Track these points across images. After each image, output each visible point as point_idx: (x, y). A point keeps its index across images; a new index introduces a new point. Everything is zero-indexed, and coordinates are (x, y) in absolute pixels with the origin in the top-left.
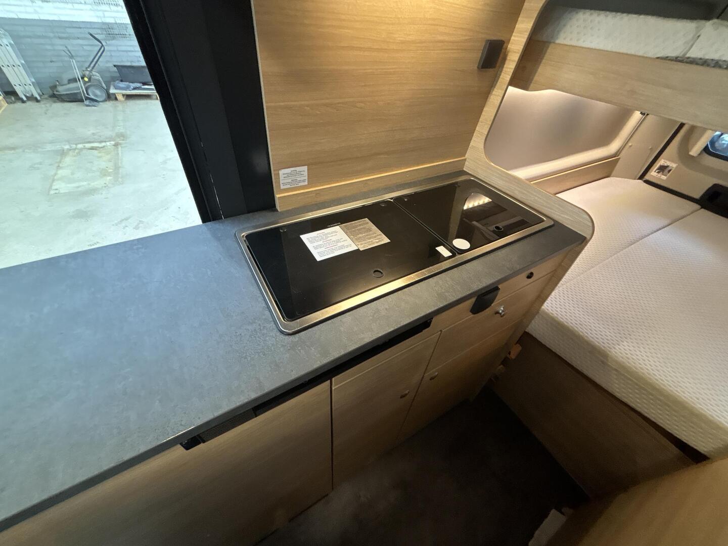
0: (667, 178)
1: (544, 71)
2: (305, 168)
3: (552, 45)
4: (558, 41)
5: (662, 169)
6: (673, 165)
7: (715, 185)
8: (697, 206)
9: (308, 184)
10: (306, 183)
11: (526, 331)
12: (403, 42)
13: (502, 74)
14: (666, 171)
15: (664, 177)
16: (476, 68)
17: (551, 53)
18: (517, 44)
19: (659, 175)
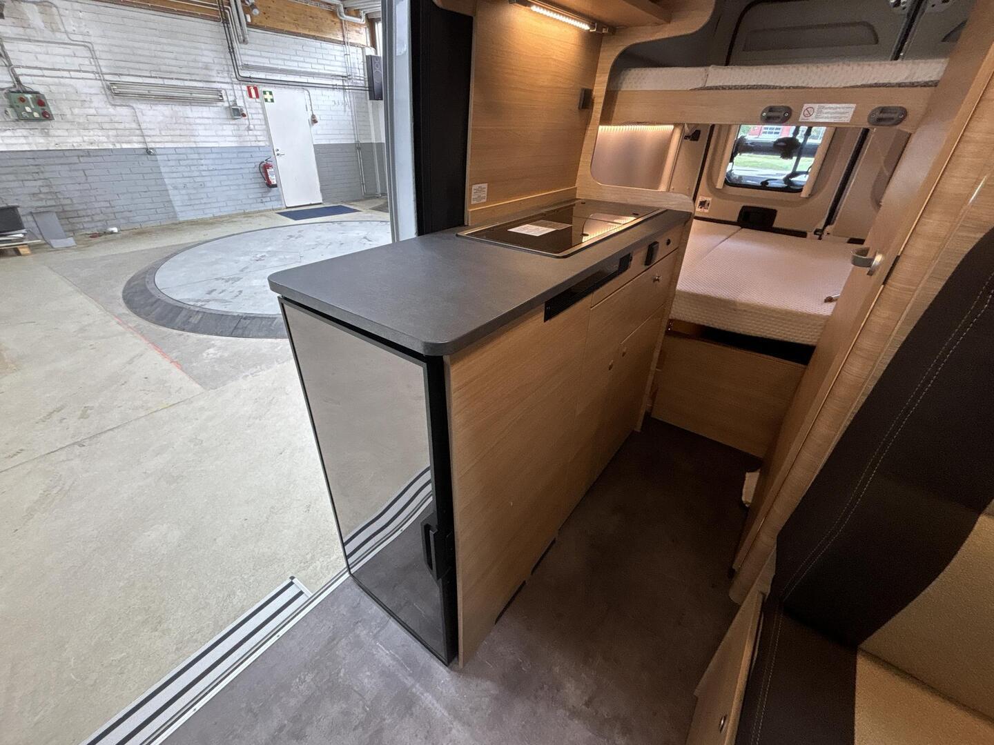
0: (710, 211)
1: (618, 110)
2: (485, 185)
3: (619, 93)
4: (622, 89)
5: (703, 204)
6: (709, 199)
7: (744, 207)
8: (737, 228)
9: (487, 201)
10: (485, 200)
11: (670, 318)
12: (541, 87)
13: (593, 113)
14: (706, 204)
15: (706, 211)
16: (577, 109)
17: (620, 98)
18: (599, 91)
19: (702, 210)
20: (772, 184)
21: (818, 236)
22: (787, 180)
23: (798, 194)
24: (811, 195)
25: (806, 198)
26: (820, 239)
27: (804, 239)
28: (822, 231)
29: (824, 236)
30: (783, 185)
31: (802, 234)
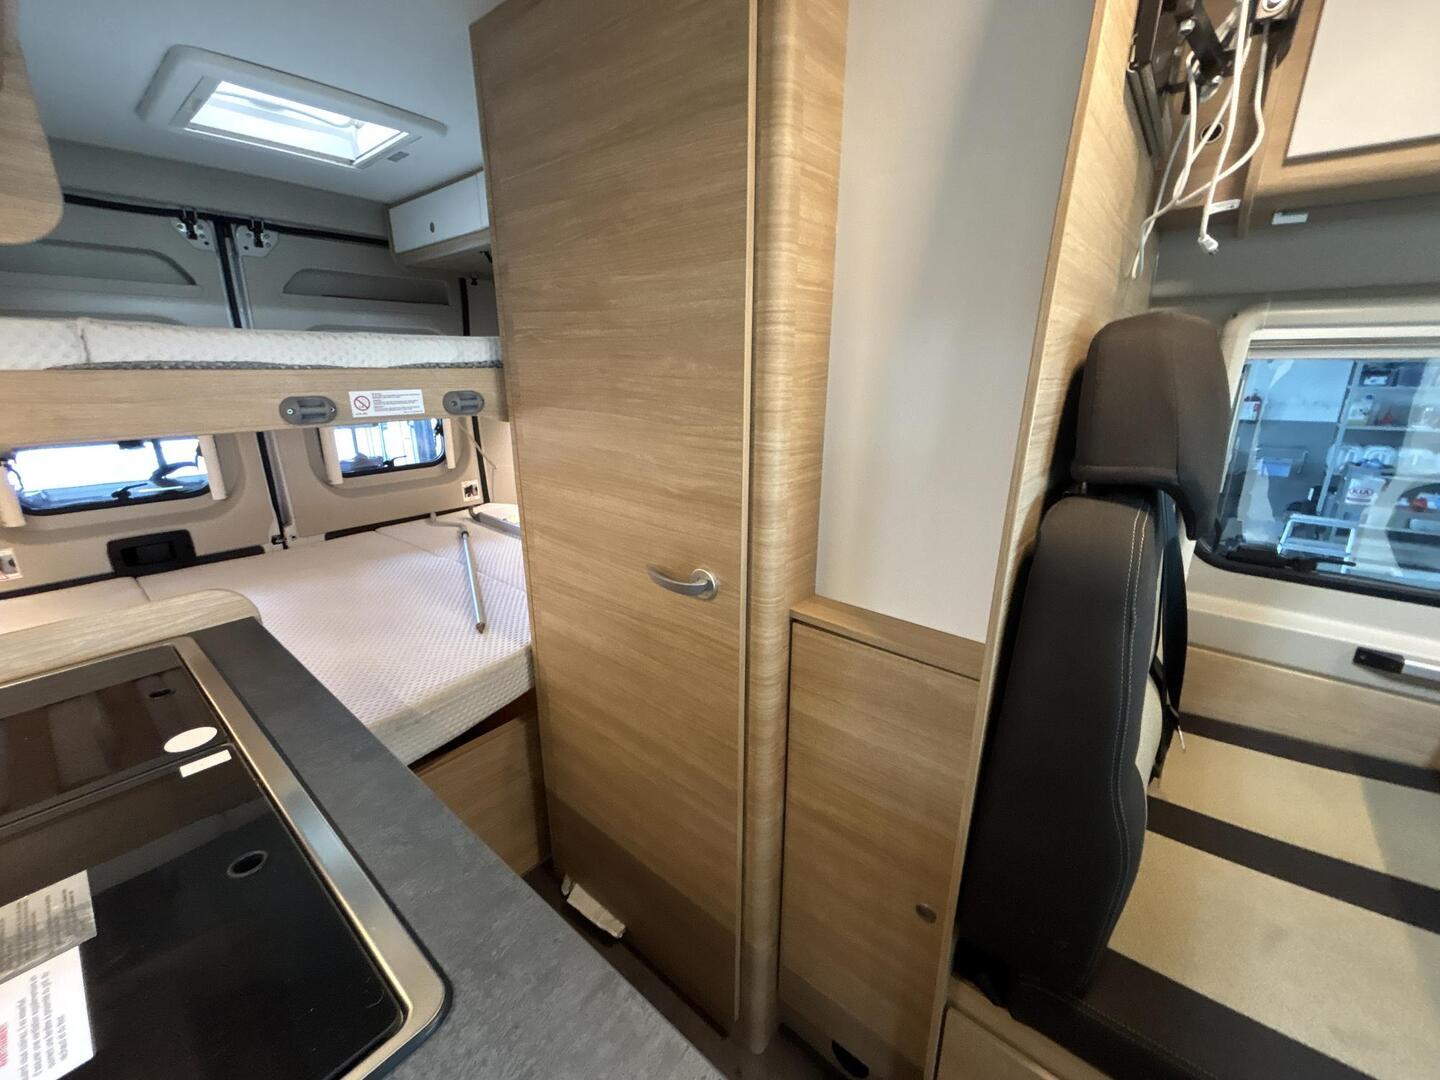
6: (6, 552)
7: (112, 544)
8: (127, 579)
20: (135, 493)
21: (281, 546)
22: (159, 477)
23: (206, 496)
24: (229, 494)
25: (224, 500)
26: (286, 547)
27: (261, 555)
28: (282, 536)
29: (289, 542)
30: (155, 489)
31: (257, 550)
